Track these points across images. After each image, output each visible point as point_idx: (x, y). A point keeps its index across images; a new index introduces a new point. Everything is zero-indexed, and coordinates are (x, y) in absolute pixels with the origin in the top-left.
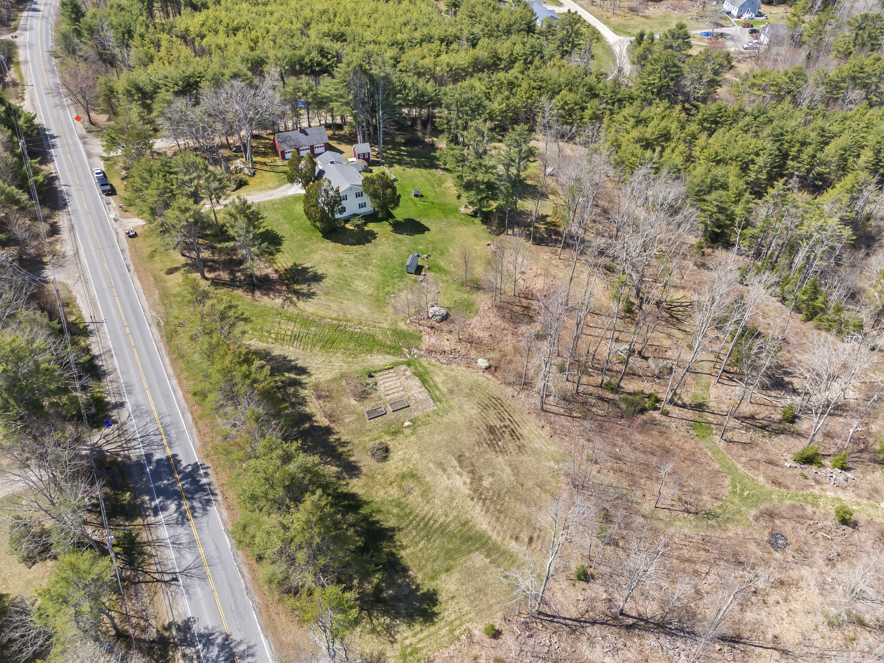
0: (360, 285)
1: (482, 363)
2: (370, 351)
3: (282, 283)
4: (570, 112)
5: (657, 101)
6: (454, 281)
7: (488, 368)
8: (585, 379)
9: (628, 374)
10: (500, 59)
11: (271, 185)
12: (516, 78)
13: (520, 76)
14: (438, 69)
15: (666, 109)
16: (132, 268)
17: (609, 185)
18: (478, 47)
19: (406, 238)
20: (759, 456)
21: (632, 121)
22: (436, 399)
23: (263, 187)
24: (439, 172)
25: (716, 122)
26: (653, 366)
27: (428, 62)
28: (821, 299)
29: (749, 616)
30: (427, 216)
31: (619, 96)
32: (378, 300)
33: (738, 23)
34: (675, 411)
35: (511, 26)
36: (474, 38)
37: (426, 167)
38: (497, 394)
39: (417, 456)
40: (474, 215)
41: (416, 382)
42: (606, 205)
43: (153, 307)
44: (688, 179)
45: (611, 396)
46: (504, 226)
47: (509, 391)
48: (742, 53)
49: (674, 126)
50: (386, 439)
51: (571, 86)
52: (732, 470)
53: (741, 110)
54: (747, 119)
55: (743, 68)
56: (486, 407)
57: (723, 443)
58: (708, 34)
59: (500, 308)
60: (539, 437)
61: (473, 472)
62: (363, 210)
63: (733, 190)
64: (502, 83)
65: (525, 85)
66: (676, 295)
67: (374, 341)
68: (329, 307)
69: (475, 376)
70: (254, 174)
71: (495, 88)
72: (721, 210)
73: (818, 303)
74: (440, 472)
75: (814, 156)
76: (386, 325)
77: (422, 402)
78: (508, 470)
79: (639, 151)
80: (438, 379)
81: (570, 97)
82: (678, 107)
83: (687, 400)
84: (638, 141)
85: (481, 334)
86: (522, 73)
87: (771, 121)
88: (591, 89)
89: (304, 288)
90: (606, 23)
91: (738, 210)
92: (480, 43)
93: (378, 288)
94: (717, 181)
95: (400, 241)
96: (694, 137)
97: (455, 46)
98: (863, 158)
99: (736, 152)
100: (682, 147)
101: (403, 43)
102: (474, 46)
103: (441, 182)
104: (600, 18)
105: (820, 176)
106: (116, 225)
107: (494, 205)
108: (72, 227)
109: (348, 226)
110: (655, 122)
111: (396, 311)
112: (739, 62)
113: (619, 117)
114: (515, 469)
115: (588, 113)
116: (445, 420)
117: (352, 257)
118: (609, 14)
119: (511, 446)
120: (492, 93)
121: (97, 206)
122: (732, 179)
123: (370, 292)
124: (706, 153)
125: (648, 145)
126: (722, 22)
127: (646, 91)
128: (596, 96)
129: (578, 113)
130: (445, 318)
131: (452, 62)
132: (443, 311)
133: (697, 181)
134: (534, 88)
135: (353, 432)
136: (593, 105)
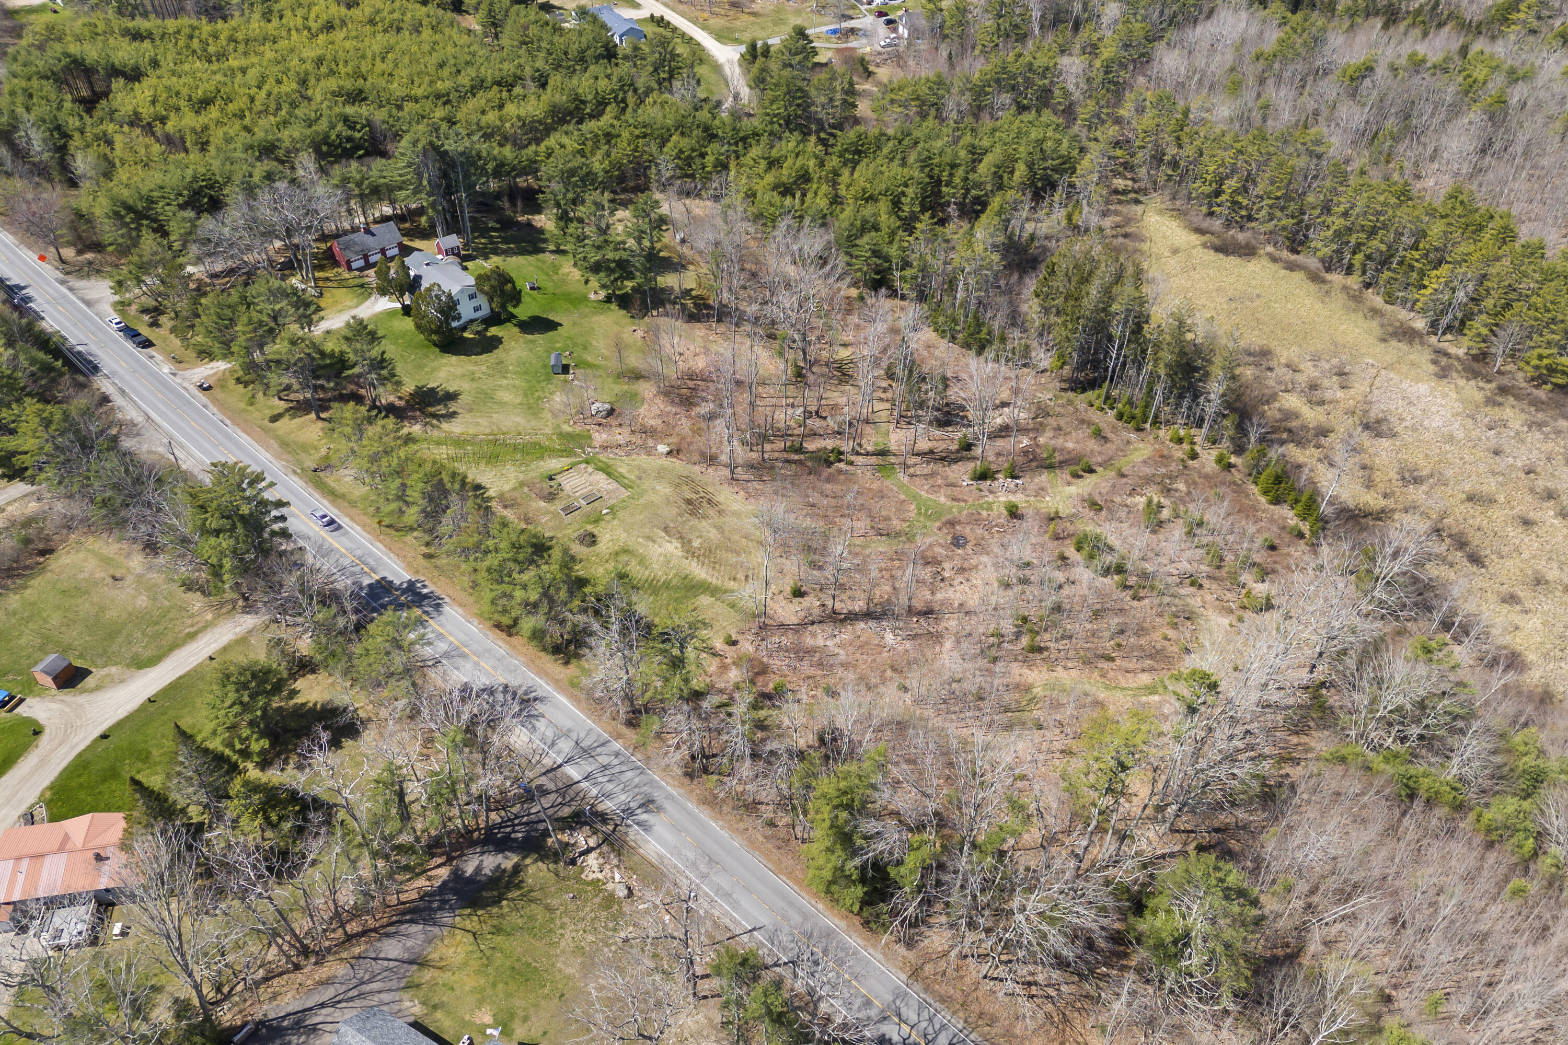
0: (504, 396)
1: (663, 448)
2: (542, 457)
3: (413, 409)
4: (689, 161)
5: (787, 134)
6: (608, 375)
7: (669, 453)
8: (768, 447)
9: (809, 436)
10: (584, 102)
11: (348, 303)
12: (612, 126)
13: (615, 122)
14: (508, 125)
15: (798, 143)
16: (228, 422)
17: (752, 244)
18: (549, 88)
19: (539, 338)
20: (939, 482)
21: (763, 164)
22: (626, 487)
23: (340, 307)
24: (549, 258)
25: (859, 152)
26: (832, 424)
27: (491, 117)
28: (985, 330)
29: (939, 596)
30: (552, 310)
31: (742, 134)
32: (530, 408)
33: (869, 11)
34: (859, 460)
35: (583, 51)
36: (541, 76)
37: (530, 253)
38: (686, 473)
39: (624, 535)
40: (608, 300)
41: (601, 476)
42: (754, 268)
43: (277, 457)
44: (837, 224)
45: (796, 457)
46: (647, 308)
47: (697, 468)
48: (879, 53)
49: (812, 163)
50: (590, 528)
51: (682, 128)
52: (916, 497)
53: (883, 134)
54: (891, 144)
55: (883, 73)
56: (678, 485)
57: (907, 479)
58: (834, 32)
59: (667, 394)
60: (736, 501)
61: (681, 538)
62: (479, 314)
63: (885, 231)
64: (596, 135)
65: (625, 134)
66: (844, 353)
67: (541, 447)
68: (478, 424)
69: (659, 462)
70: (321, 294)
71: (589, 143)
72: (876, 253)
73: (983, 335)
74: (650, 543)
75: (967, 179)
76: (548, 431)
77: (613, 491)
78: (714, 531)
79: (777, 199)
80: (623, 470)
81: (685, 143)
82: (813, 139)
83: (870, 448)
84: (775, 187)
85: (653, 422)
86: (617, 118)
87: (916, 143)
88: (706, 129)
89: (441, 409)
90: (704, 28)
91: (893, 251)
92: (551, 82)
93: (526, 395)
94: (867, 222)
95: (533, 342)
96: (836, 173)
97: (518, 90)
98: (1017, 174)
99: (884, 186)
100: (825, 188)
101: (448, 94)
102: (543, 85)
103: (556, 268)
104: (694, 21)
105: (977, 200)
106: (178, 380)
107: (629, 284)
108: (123, 392)
109: (466, 335)
110: (790, 161)
111: (555, 416)
112: (878, 65)
113: (747, 160)
114: (720, 529)
115: (710, 160)
116: (642, 501)
117: (484, 368)
118: (705, 15)
119: (711, 512)
120: (588, 150)
121: (138, 361)
122: (884, 218)
123: (518, 401)
124: (853, 190)
125: (786, 190)
126: (850, 12)
127: (772, 123)
128: (714, 136)
129: (698, 161)
130: (611, 412)
131: (523, 113)
132: (607, 406)
133: (845, 225)
134: (638, 137)
135: (554, 529)
136: (714, 150)
